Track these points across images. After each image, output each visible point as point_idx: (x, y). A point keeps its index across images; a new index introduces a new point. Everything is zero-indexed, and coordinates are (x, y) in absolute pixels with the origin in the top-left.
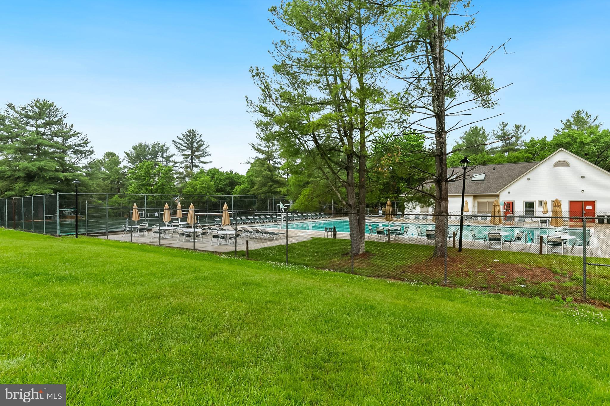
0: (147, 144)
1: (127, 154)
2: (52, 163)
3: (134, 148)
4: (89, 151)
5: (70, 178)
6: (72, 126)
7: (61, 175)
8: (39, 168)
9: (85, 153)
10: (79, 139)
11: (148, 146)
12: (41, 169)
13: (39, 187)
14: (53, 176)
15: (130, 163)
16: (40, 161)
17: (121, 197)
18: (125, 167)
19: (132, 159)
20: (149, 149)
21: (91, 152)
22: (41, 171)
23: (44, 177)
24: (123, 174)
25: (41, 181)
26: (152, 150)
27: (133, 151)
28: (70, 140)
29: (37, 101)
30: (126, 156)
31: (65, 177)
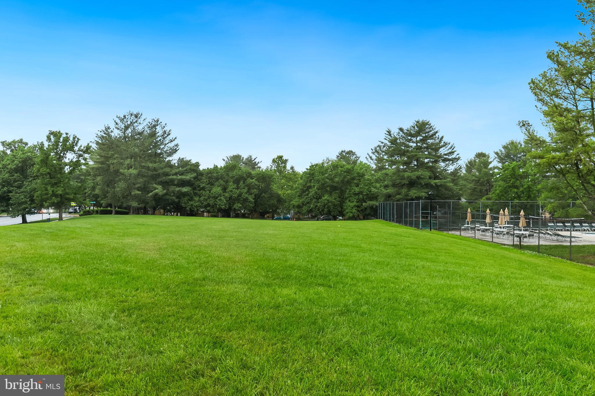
0: (518, 141)
1: (497, 153)
2: (426, 172)
3: (504, 147)
4: (455, 158)
5: (439, 184)
6: (442, 137)
7: (433, 182)
8: (417, 177)
9: (452, 160)
10: (447, 148)
11: (519, 143)
12: (418, 178)
13: (417, 191)
14: (427, 183)
15: (500, 162)
16: (418, 171)
17: (488, 199)
18: (495, 168)
19: (502, 160)
20: (521, 145)
21: (458, 159)
22: (419, 179)
23: (420, 184)
24: (493, 175)
25: (420, 186)
26: (525, 146)
27: (503, 150)
28: (441, 150)
29: (418, 122)
30: (496, 156)
31: (435, 183)
